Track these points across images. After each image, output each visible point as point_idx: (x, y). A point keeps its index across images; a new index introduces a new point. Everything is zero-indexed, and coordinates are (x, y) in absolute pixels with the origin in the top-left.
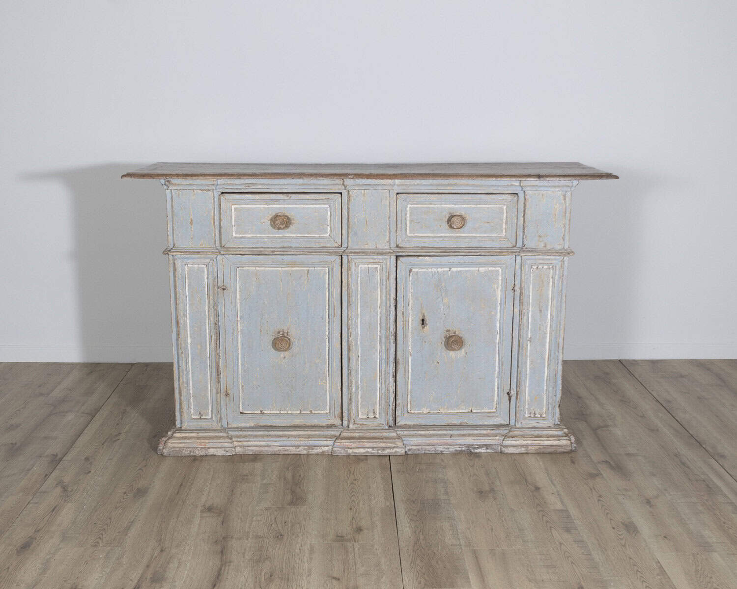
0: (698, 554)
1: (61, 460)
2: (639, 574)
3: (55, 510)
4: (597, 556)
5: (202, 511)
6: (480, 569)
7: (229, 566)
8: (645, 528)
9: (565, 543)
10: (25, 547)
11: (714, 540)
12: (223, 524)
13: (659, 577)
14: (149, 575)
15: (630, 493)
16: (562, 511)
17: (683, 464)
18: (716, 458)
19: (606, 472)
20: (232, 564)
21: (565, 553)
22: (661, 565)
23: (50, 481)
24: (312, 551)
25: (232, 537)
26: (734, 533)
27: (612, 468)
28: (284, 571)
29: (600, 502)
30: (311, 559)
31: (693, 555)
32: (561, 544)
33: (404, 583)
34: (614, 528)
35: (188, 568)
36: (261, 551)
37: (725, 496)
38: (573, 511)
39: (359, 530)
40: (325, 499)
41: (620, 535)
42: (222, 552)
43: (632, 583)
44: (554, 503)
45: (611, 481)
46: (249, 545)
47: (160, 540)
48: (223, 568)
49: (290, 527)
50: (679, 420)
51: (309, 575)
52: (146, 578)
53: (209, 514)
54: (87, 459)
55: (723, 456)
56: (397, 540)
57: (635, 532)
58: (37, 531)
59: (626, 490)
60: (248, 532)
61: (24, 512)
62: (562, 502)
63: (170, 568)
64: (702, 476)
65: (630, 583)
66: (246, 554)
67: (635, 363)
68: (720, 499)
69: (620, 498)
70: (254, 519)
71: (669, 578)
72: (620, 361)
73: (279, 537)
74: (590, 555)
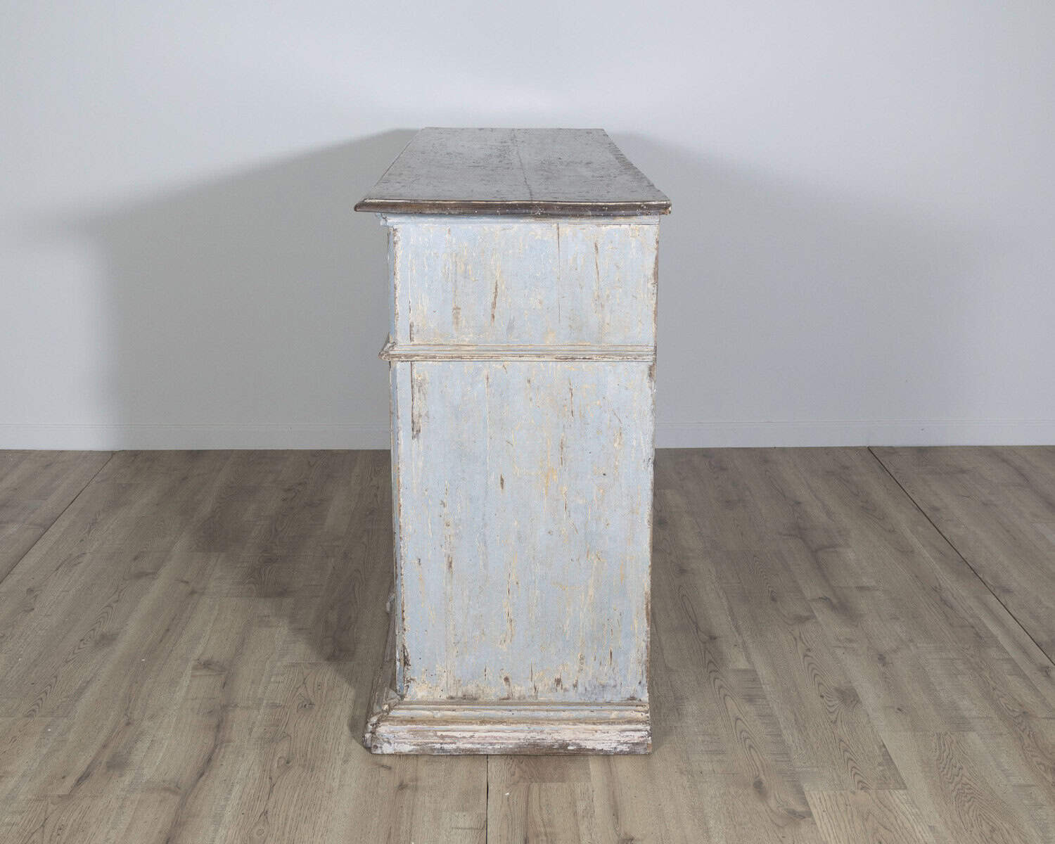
0: (946, 734)
2: (851, 763)
4: (791, 737)
5: (195, 668)
7: (226, 746)
8: (871, 695)
9: (743, 719)
11: (974, 713)
12: (223, 688)
13: (881, 768)
14: (105, 758)
15: (855, 645)
16: (745, 671)
17: (945, 602)
18: (997, 594)
19: (824, 616)
20: (232, 744)
21: (741, 733)
22: (887, 751)
25: (236, 706)
26: (1005, 704)
27: (833, 607)
28: (309, 756)
29: (806, 658)
31: (939, 735)
32: (737, 719)
33: (490, 774)
34: (822, 697)
35: (164, 750)
36: (278, 726)
37: (1001, 649)
38: (764, 672)
41: (829, 706)
42: (218, 726)
43: (839, 777)
44: (736, 659)
45: (829, 625)
46: (260, 717)
47: (128, 709)
48: (217, 751)
49: (325, 692)
50: (948, 537)
51: (346, 762)
52: (101, 763)
53: (203, 672)
54: (30, 591)
55: (1007, 591)
60: (261, 700)
62: (748, 659)
63: (137, 750)
64: (971, 620)
65: (835, 776)
66: (255, 730)
67: (892, 451)
68: (993, 653)
69: (839, 652)
70: (272, 680)
71: (896, 768)
72: (869, 449)
73: (307, 706)
74: (780, 735)
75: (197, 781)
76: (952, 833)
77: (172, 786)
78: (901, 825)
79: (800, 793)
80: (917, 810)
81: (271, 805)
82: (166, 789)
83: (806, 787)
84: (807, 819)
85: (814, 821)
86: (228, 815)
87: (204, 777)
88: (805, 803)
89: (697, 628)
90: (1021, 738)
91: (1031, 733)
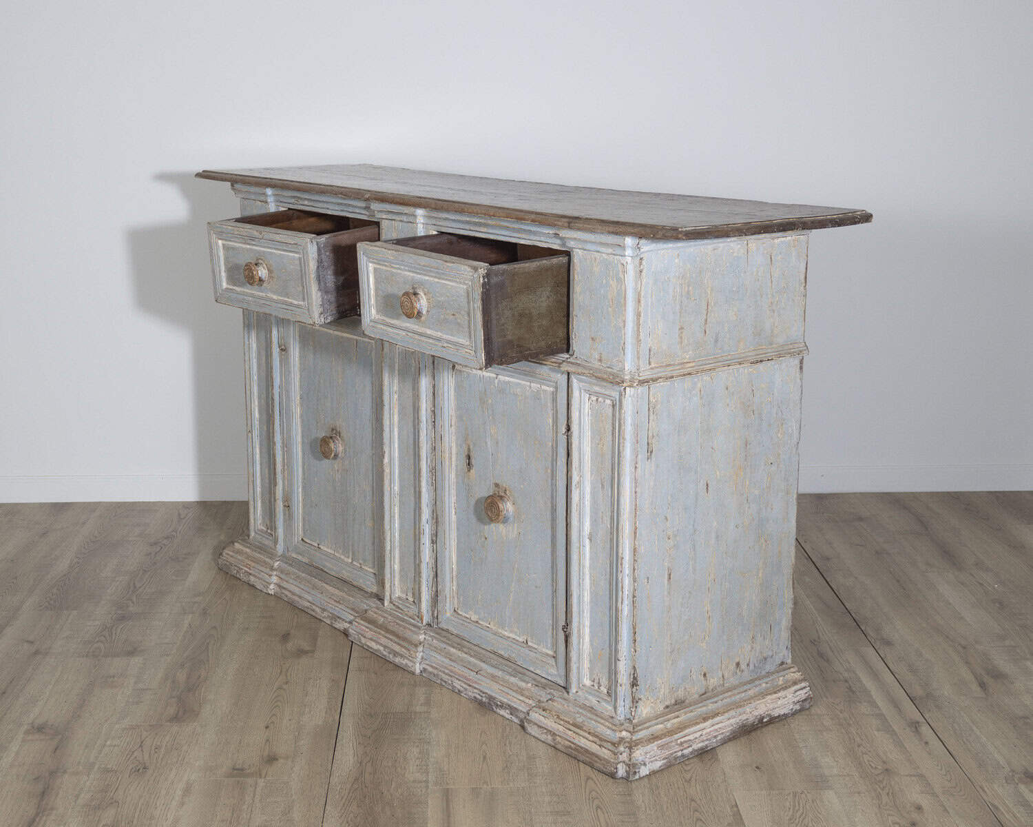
0: (802, 793)
4: (641, 797)
5: (27, 732)
6: (449, 816)
7: (49, 815)
11: (835, 771)
12: (55, 752)
17: (821, 655)
18: (877, 647)
20: (54, 812)
21: (590, 792)
22: (738, 811)
24: (187, 790)
25: (65, 772)
26: (869, 761)
28: (135, 822)
30: (183, 804)
31: (795, 795)
36: (106, 792)
37: (873, 704)
39: (272, 759)
40: (231, 711)
42: (43, 793)
46: (89, 783)
48: (38, 818)
49: (161, 756)
53: (37, 736)
55: (888, 643)
56: (328, 774)
57: (713, 760)
60: (93, 764)
64: (846, 675)
66: (82, 796)
68: (864, 708)
70: (108, 743)
73: (141, 770)
74: (630, 795)
90: (879, 797)
91: (891, 791)
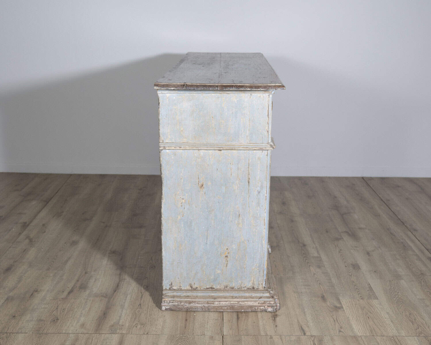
0: (393, 280)
1: (28, 225)
2: (357, 290)
3: (25, 251)
4: (334, 281)
5: (110, 253)
7: (124, 281)
8: (364, 267)
9: (317, 274)
10: (8, 270)
11: (403, 274)
12: (121, 260)
13: (368, 292)
14: (78, 285)
15: (358, 249)
16: (317, 257)
17: (391, 234)
18: (412, 231)
19: (346, 237)
20: (126, 280)
21: (316, 279)
22: (370, 286)
23: (22, 236)
25: (127, 267)
26: (415, 270)
27: (349, 235)
28: (155, 285)
29: (340, 253)
31: (390, 281)
32: (314, 274)
34: (346, 267)
35: (100, 282)
36: (142, 274)
37: (414, 251)
38: (324, 257)
41: (349, 270)
42: (120, 274)
43: (353, 295)
44: (313, 253)
45: (348, 242)
46: (135, 271)
47: (85, 268)
48: (120, 283)
50: (392, 210)
52: (77, 287)
53: (113, 255)
54: (44, 225)
55: (415, 230)
57: (358, 269)
58: (15, 262)
59: (356, 247)
60: (136, 265)
61: (8, 252)
62: (318, 252)
63: (90, 282)
64: (402, 240)
65: (351, 294)
66: (134, 275)
67: (371, 179)
68: (410, 252)
69: (352, 251)
70: (139, 258)
71: (374, 292)
72: (363, 178)
73: (153, 267)
74: (331, 280)
75: (114, 293)
76: (395, 315)
77: (105, 295)
78: (376, 312)
79: (338, 300)
80: (382, 307)
81: (142, 302)
82: (102, 296)
83: (341, 298)
84: (341, 309)
85: (344, 309)
86: (126, 305)
87: (116, 292)
88: (341, 303)
89: (299, 242)
90: (420, 282)
91: (425, 281)
